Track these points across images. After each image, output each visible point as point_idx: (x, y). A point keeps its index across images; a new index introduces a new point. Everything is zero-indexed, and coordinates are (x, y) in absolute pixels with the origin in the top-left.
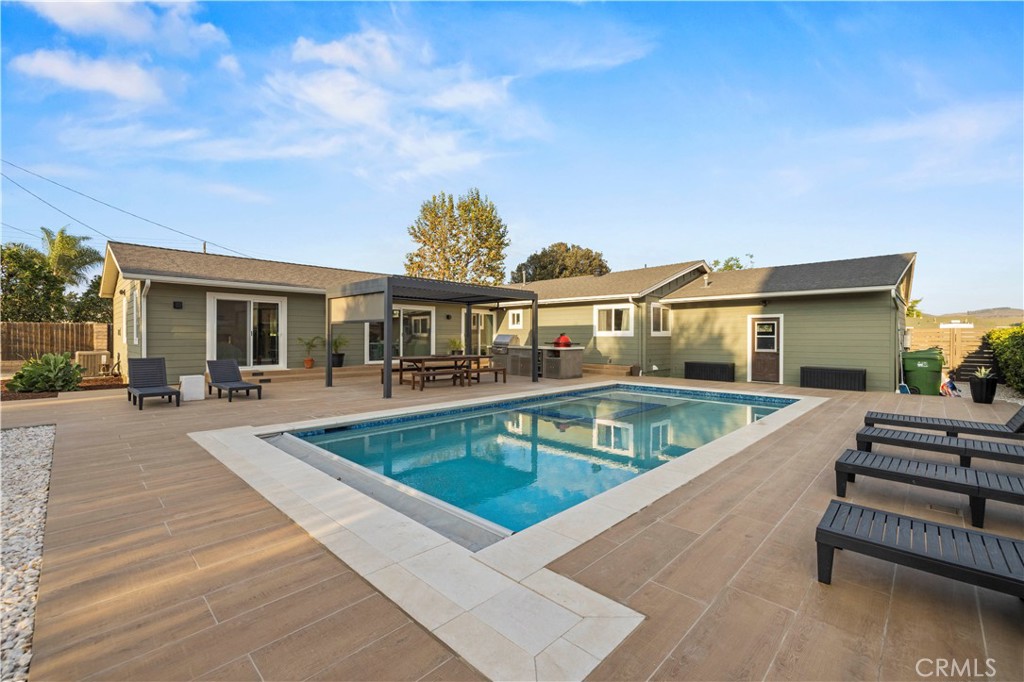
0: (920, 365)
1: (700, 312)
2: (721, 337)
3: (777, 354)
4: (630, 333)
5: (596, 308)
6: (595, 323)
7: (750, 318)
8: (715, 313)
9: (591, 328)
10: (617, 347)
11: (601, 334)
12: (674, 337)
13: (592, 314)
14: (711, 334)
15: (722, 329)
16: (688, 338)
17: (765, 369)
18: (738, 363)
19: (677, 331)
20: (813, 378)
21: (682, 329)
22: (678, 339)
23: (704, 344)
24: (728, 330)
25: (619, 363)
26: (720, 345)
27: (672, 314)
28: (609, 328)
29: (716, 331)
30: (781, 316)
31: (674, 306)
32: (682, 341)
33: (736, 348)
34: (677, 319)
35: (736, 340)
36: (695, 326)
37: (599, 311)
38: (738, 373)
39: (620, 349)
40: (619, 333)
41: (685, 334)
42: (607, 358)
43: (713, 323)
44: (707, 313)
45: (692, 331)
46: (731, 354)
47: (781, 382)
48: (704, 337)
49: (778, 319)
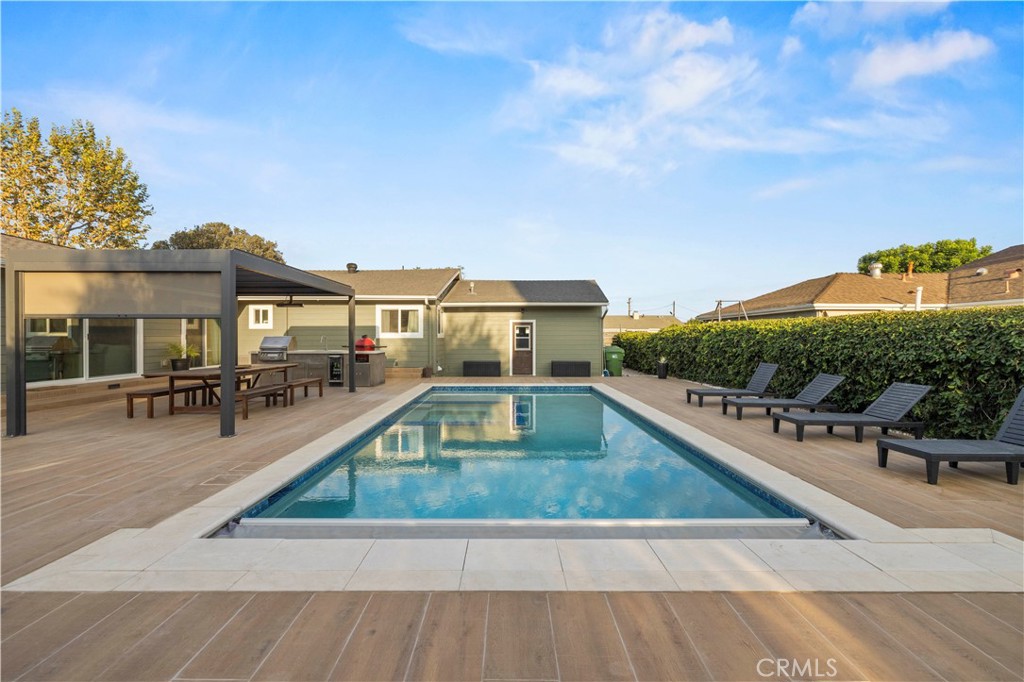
0: (614, 357)
1: (471, 315)
2: (489, 338)
3: (531, 352)
4: (420, 335)
5: (379, 308)
6: (378, 323)
7: (511, 322)
8: (484, 317)
9: (373, 329)
10: (405, 349)
11: (386, 337)
12: (447, 338)
13: (374, 314)
14: (480, 335)
15: (489, 330)
16: (461, 340)
17: (522, 365)
18: (502, 360)
19: (450, 332)
20: (559, 369)
21: (455, 330)
22: (451, 340)
23: (474, 345)
24: (494, 332)
25: (407, 365)
26: (488, 345)
27: (444, 317)
28: (394, 328)
29: (485, 333)
30: (534, 321)
31: (446, 309)
32: (455, 342)
33: (501, 347)
34: (450, 321)
35: (501, 340)
36: (467, 328)
37: (383, 311)
38: (503, 368)
39: (409, 351)
40: (408, 335)
41: (458, 335)
42: (393, 361)
43: (482, 325)
44: (476, 317)
45: (465, 333)
46: (497, 353)
47: (534, 374)
48: (475, 339)
49: (531, 324)
